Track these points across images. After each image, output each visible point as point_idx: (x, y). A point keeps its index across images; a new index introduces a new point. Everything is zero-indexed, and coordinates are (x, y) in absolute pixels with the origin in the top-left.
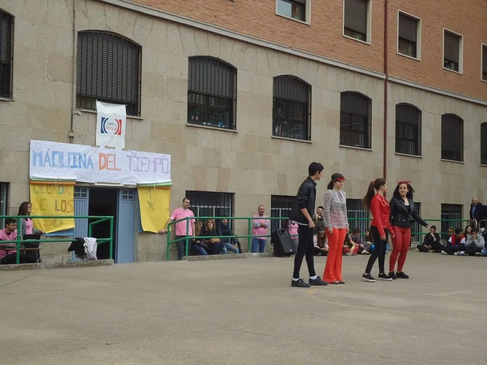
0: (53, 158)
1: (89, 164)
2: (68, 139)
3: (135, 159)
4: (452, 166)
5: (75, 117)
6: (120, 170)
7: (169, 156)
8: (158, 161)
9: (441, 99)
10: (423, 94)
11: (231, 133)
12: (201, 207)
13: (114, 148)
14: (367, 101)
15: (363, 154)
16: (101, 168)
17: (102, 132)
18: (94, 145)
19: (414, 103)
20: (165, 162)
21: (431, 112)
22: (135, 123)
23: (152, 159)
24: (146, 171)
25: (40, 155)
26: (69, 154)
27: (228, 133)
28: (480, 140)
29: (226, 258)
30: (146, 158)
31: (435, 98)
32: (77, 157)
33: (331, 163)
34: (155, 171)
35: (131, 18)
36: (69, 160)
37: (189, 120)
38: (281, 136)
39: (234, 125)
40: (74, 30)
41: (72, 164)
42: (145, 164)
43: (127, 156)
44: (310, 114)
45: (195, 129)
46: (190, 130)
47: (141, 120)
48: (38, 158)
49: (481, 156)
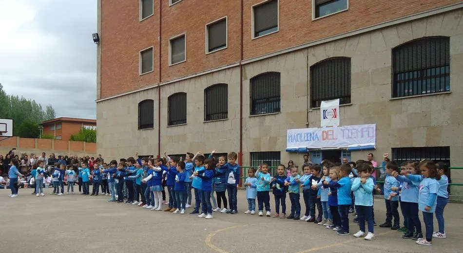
0: (297, 137)
1: (316, 138)
2: (306, 126)
3: (347, 131)
5: (309, 113)
6: (337, 139)
7: (374, 126)
8: (365, 130)
13: (332, 126)
16: (324, 139)
17: (324, 118)
18: (319, 127)
20: (371, 130)
22: (347, 108)
23: (359, 129)
24: (355, 138)
25: (291, 136)
26: (304, 134)
30: (355, 129)
32: (309, 135)
34: (362, 136)
35: (342, 44)
36: (305, 137)
40: (308, 67)
41: (306, 139)
42: (354, 133)
43: (342, 130)
45: (399, 101)
46: (394, 103)
47: (351, 105)
48: (290, 138)
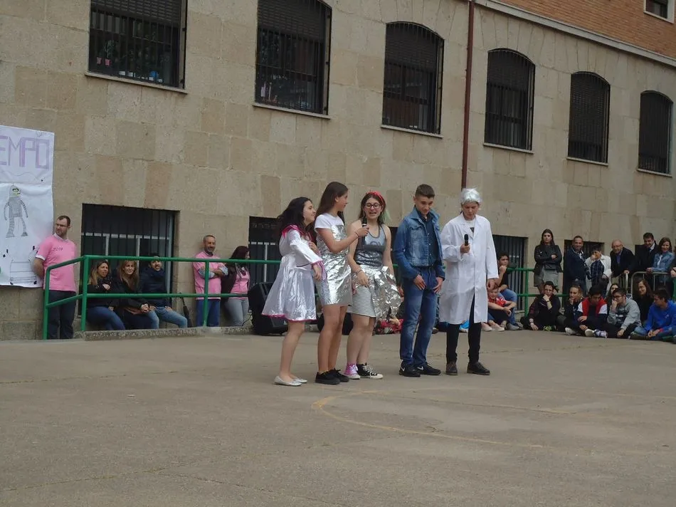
4: (587, 171)
7: (50, 136)
8: (29, 144)
9: (571, 42)
10: (538, 33)
11: (176, 95)
12: (113, 236)
14: (434, 42)
15: (424, 144)
19: (523, 50)
20: (42, 147)
21: (553, 68)
23: (16, 141)
27: (169, 94)
28: (637, 123)
29: (159, 337)
30: (4, 138)
31: (560, 40)
33: (366, 159)
34: (22, 163)
37: (93, 66)
38: (272, 104)
39: (181, 78)
42: (3, 149)
44: (328, 63)
45: (105, 83)
46: (93, 87)
49: (640, 154)
